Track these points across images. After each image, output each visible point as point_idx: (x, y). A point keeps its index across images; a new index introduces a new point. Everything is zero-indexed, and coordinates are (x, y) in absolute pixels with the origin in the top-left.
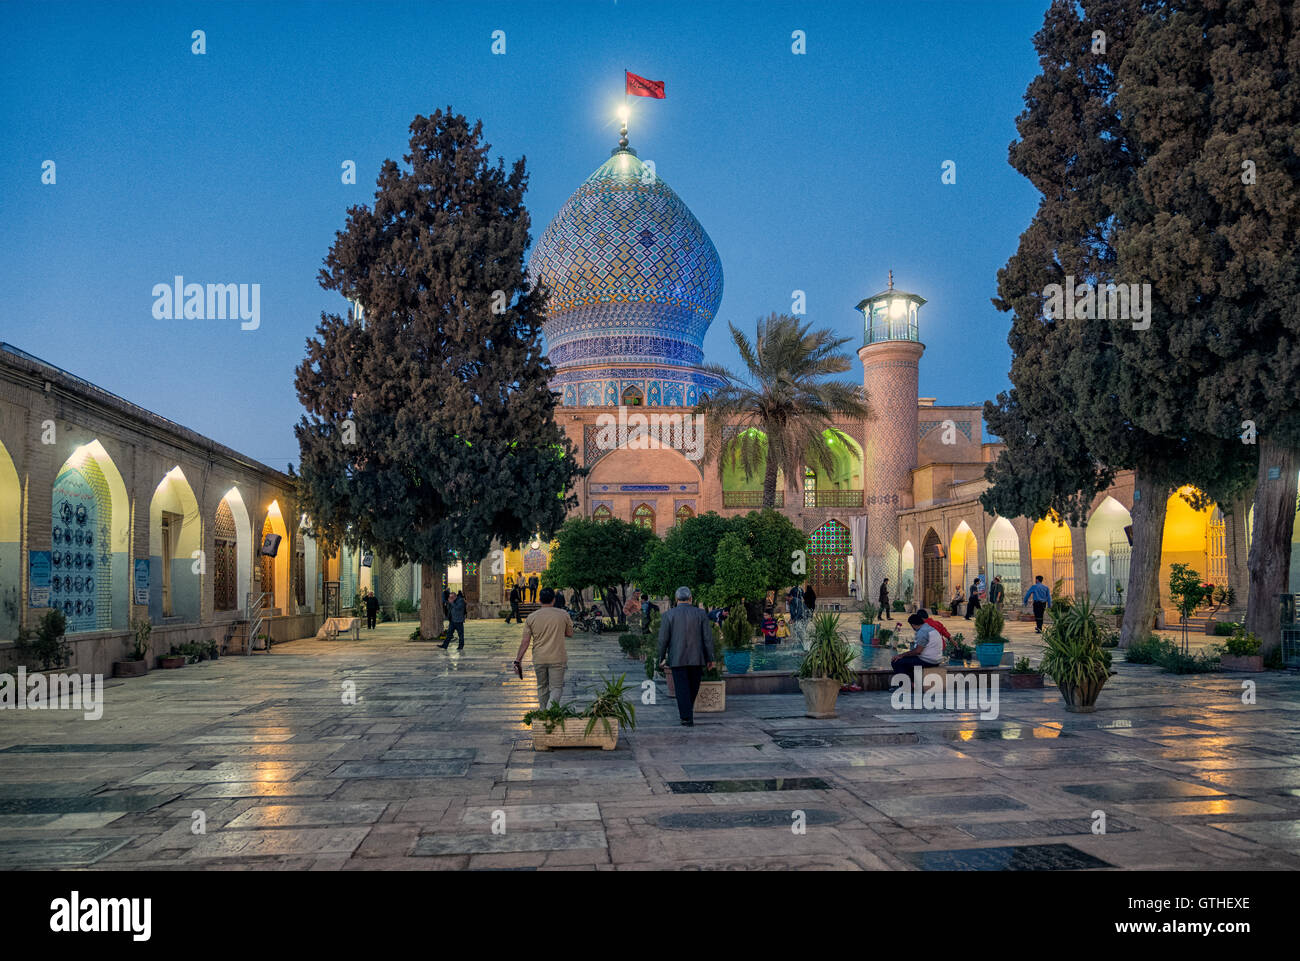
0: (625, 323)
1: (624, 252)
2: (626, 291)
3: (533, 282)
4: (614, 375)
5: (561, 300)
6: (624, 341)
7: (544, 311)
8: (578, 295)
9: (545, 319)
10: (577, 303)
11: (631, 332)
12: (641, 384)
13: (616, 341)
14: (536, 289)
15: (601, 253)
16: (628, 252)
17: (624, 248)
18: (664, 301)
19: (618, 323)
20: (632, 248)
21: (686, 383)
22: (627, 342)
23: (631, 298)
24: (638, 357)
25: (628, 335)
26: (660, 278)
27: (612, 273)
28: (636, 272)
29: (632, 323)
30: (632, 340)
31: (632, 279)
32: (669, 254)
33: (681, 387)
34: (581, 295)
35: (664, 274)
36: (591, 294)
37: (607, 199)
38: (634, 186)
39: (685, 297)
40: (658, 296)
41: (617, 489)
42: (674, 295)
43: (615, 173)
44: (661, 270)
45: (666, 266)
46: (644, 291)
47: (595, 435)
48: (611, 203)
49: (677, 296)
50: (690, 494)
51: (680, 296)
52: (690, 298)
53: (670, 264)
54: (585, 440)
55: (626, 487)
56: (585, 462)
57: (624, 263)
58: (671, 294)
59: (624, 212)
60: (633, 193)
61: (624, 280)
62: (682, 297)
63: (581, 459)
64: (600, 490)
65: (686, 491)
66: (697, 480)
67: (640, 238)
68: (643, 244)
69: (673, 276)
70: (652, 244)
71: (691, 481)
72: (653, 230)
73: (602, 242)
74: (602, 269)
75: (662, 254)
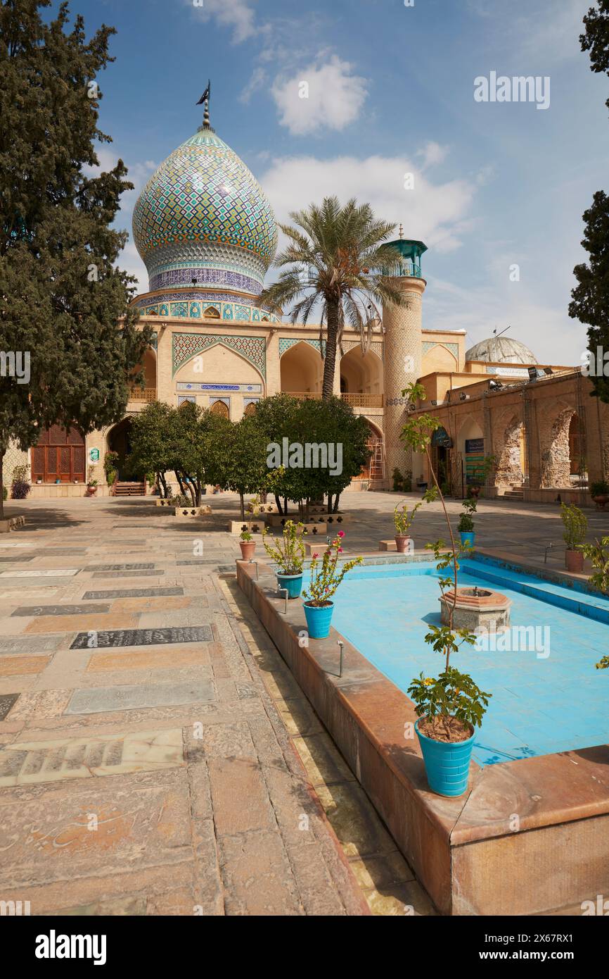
1: (206, 199)
2: (207, 232)
4: (198, 298)
5: (158, 237)
6: (205, 271)
8: (170, 233)
10: (169, 240)
11: (210, 265)
12: (218, 306)
13: (198, 272)
15: (188, 199)
16: (208, 199)
17: (206, 196)
18: (235, 242)
19: (199, 258)
20: (211, 197)
21: (252, 307)
22: (208, 273)
23: (211, 238)
24: (216, 285)
25: (208, 268)
26: (233, 223)
27: (197, 216)
28: (215, 216)
29: (212, 258)
30: (210, 272)
31: (211, 222)
32: (239, 205)
33: (248, 310)
34: (172, 233)
35: (236, 221)
36: (180, 232)
37: (193, 159)
38: (213, 151)
39: (251, 241)
40: (231, 237)
41: (199, 387)
42: (243, 238)
43: (200, 141)
44: (233, 217)
45: (237, 214)
46: (221, 233)
47: (181, 342)
48: (196, 162)
49: (245, 239)
50: (255, 393)
51: (247, 239)
52: (255, 243)
53: (240, 212)
54: (173, 345)
55: (206, 386)
56: (173, 364)
57: (205, 208)
58: (240, 237)
59: (205, 169)
60: (212, 156)
61: (206, 222)
62: (249, 240)
63: (170, 361)
64: (185, 388)
65: (252, 391)
66: (260, 382)
67: (217, 189)
68: (220, 194)
69: (242, 222)
70: (226, 195)
71: (257, 383)
72: (227, 184)
73: (188, 191)
74: (188, 212)
75: (234, 204)
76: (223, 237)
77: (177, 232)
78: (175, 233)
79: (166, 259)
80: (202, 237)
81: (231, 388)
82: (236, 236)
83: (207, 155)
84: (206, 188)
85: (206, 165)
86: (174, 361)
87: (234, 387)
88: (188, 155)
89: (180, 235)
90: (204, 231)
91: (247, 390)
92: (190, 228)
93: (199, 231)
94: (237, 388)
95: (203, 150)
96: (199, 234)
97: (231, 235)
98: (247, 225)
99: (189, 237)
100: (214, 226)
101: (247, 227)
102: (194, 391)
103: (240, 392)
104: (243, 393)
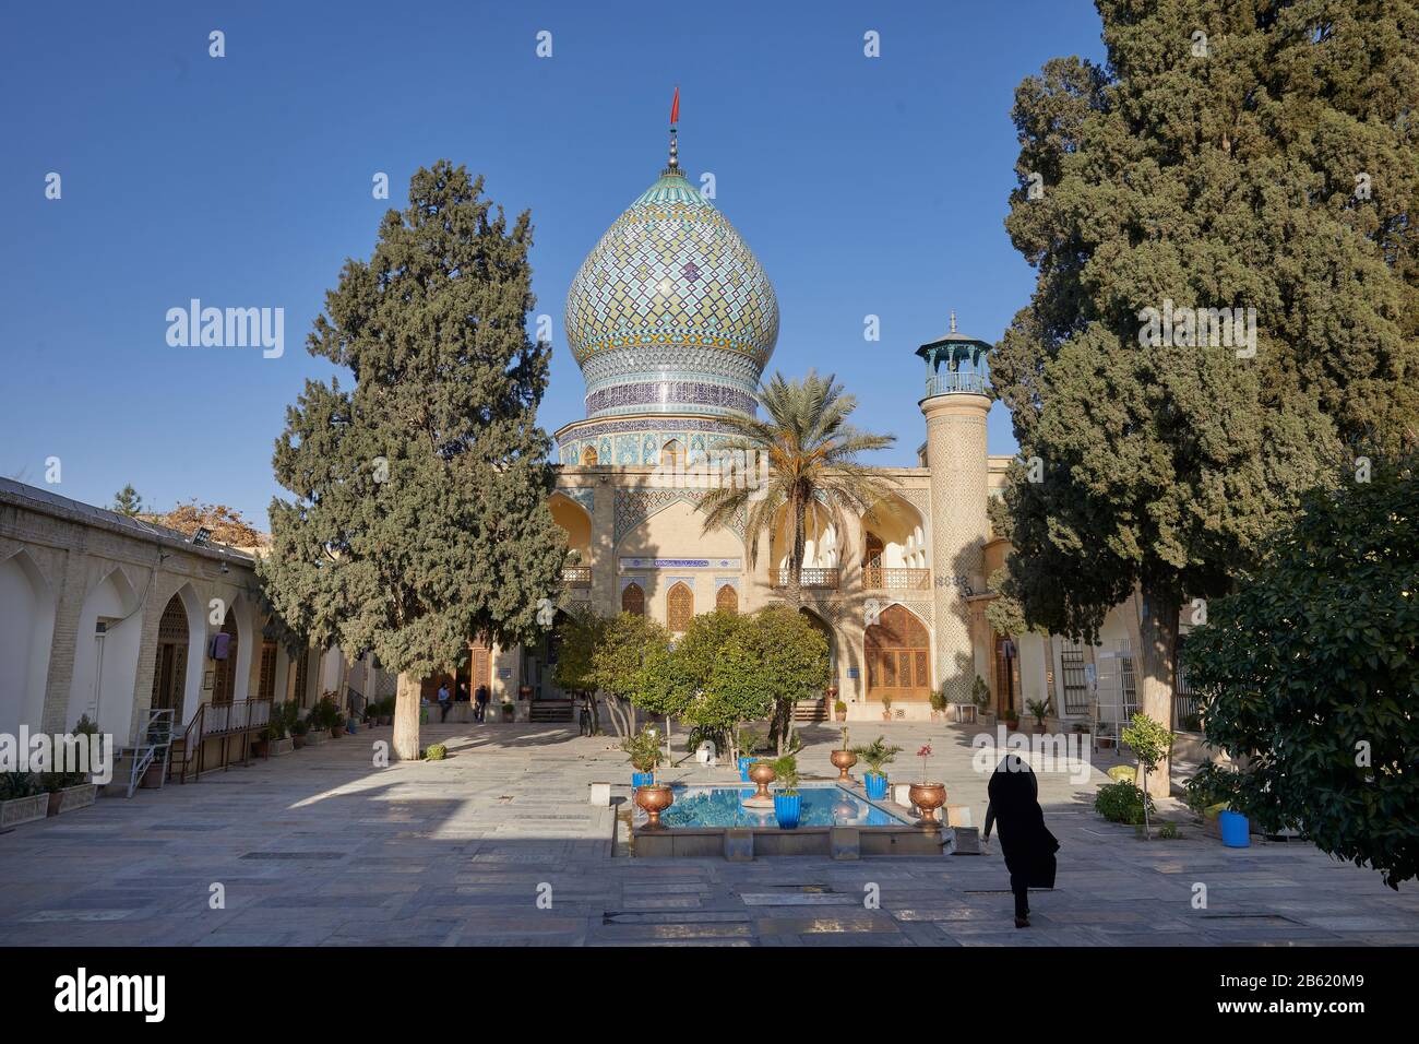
1: (667, 287)
4: (654, 427)
5: (599, 339)
8: (617, 334)
12: (683, 437)
15: (643, 288)
16: (670, 287)
17: (667, 283)
18: (710, 341)
20: (675, 283)
23: (674, 339)
25: (671, 380)
26: (706, 316)
27: (654, 310)
28: (680, 310)
29: (676, 366)
31: (675, 317)
32: (715, 290)
34: (620, 334)
35: (711, 312)
36: (631, 333)
37: (651, 228)
39: (734, 337)
40: (703, 336)
41: (650, 564)
42: (722, 335)
44: (707, 307)
45: (712, 303)
46: (688, 331)
47: (626, 500)
48: (655, 233)
49: (725, 335)
50: (731, 570)
51: (728, 336)
52: (740, 339)
53: (717, 300)
54: (615, 505)
56: (615, 531)
57: (667, 300)
58: (718, 334)
59: (667, 242)
61: (667, 318)
62: (731, 337)
63: (611, 528)
64: (632, 566)
65: (728, 567)
66: (739, 555)
67: (684, 272)
68: (687, 278)
69: (721, 314)
70: (697, 279)
71: (733, 555)
72: (698, 262)
73: (643, 276)
74: (642, 306)
75: (708, 290)
76: (693, 336)
77: (627, 333)
78: (623, 334)
80: (661, 339)
81: (696, 563)
82: (711, 333)
83: (671, 220)
84: (667, 271)
85: (668, 236)
86: (616, 527)
87: (700, 563)
88: (643, 221)
89: (630, 337)
90: (665, 331)
91: (720, 566)
92: (645, 327)
94: (705, 563)
95: (666, 212)
96: (658, 335)
97: (704, 333)
98: (727, 316)
99: (643, 340)
100: (679, 323)
101: (727, 319)
102: (645, 569)
103: (708, 571)
104: (714, 570)
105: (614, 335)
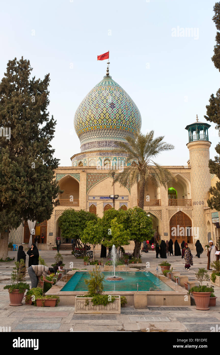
0: (105, 136)
1: (105, 110)
2: (105, 124)
3: (50, 118)
4: (101, 155)
5: (84, 128)
6: (105, 142)
7: (54, 128)
8: (89, 126)
9: (54, 131)
10: (89, 129)
11: (107, 139)
12: (110, 158)
13: (102, 143)
14: (51, 120)
15: (97, 111)
16: (106, 110)
17: (105, 109)
18: (119, 127)
19: (103, 136)
21: (127, 158)
22: (106, 143)
23: (107, 127)
24: (110, 148)
26: (117, 119)
27: (101, 118)
28: (109, 117)
29: (108, 136)
30: (108, 142)
31: (107, 120)
32: (120, 111)
34: (90, 126)
35: (119, 118)
36: (93, 125)
38: (109, 88)
39: (127, 126)
40: (117, 126)
41: (99, 198)
42: (122, 125)
43: (104, 84)
44: (117, 117)
45: (119, 115)
46: (112, 124)
47: (91, 177)
49: (124, 126)
50: (125, 200)
51: (125, 126)
52: (128, 127)
53: (121, 114)
54: (87, 179)
55: (102, 198)
56: (87, 188)
57: (105, 114)
58: (121, 125)
59: (105, 97)
60: (109, 90)
61: (105, 120)
62: (126, 126)
63: (85, 187)
64: (92, 199)
65: (124, 199)
66: (128, 195)
67: (110, 105)
68: (111, 107)
69: (122, 119)
70: (114, 107)
71: (126, 195)
72: (115, 102)
73: (97, 107)
74: (97, 116)
75: (118, 111)
76: (113, 126)
77: (92, 125)
78: (91, 126)
79: (87, 137)
80: (103, 127)
82: (119, 125)
83: (106, 90)
84: (105, 105)
85: (105, 95)
86: (87, 186)
88: (98, 91)
89: (93, 127)
90: (104, 124)
92: (98, 123)
93: (102, 124)
95: (105, 88)
96: (102, 126)
97: (117, 125)
98: (124, 119)
99: (98, 127)
100: (109, 122)
101: (124, 120)
102: (96, 200)
103: (118, 200)
104: (120, 200)
105: (88, 126)
